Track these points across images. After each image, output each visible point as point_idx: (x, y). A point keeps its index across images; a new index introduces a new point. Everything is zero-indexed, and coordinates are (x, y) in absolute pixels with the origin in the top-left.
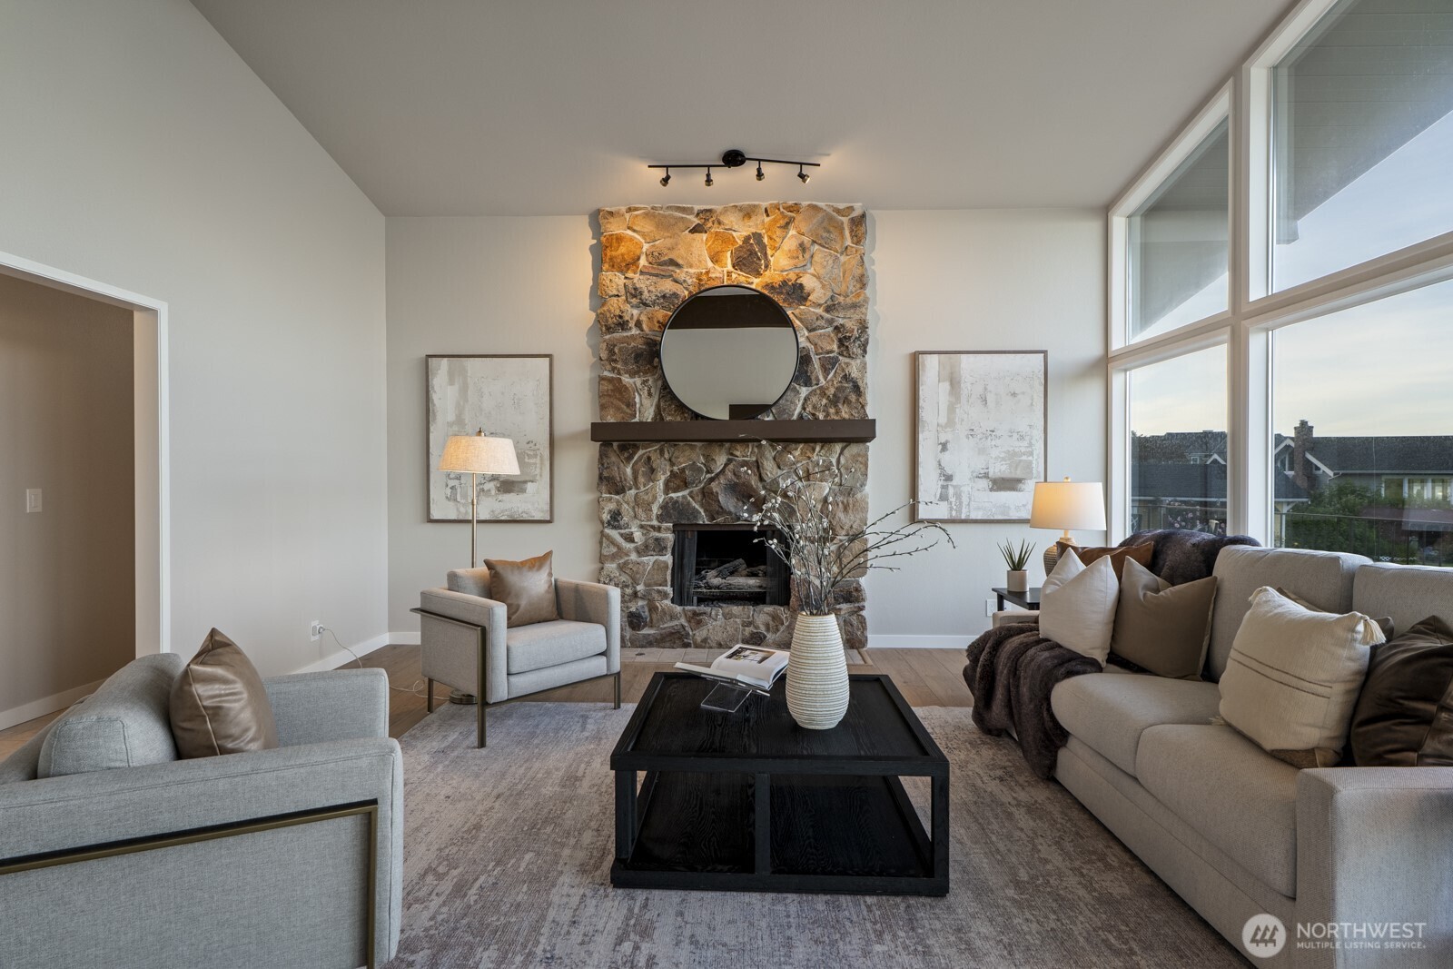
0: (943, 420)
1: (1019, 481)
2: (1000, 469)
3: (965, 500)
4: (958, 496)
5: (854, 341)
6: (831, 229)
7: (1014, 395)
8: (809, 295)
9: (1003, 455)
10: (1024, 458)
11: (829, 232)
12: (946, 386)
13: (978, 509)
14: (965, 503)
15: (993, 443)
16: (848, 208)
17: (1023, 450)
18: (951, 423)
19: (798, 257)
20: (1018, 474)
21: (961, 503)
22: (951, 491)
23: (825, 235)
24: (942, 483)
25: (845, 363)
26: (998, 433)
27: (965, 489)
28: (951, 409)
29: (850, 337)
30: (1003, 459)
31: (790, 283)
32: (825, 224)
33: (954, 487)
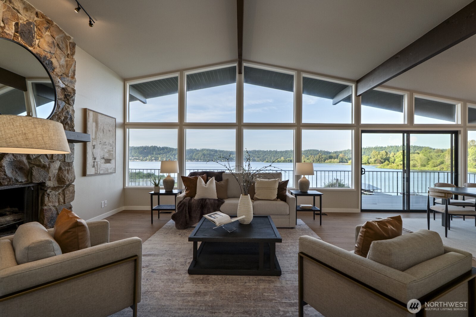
0: (94, 137)
1: (110, 160)
2: (107, 156)
3: (99, 167)
4: (97, 165)
5: (71, 98)
6: (64, 42)
7: (110, 131)
8: (54, 69)
9: (107, 151)
10: (112, 152)
11: (62, 43)
12: (94, 124)
13: (102, 170)
14: (99, 168)
15: (105, 147)
16: (69, 37)
17: (111, 150)
18: (96, 138)
19: (52, 48)
20: (110, 158)
21: (98, 168)
22: (96, 163)
23: (61, 43)
24: (93, 160)
25: (67, 106)
26: (106, 143)
27: (99, 163)
28: (96, 133)
29: (70, 95)
30: (107, 153)
31: (48, 59)
32: (62, 38)
33: (97, 162)
